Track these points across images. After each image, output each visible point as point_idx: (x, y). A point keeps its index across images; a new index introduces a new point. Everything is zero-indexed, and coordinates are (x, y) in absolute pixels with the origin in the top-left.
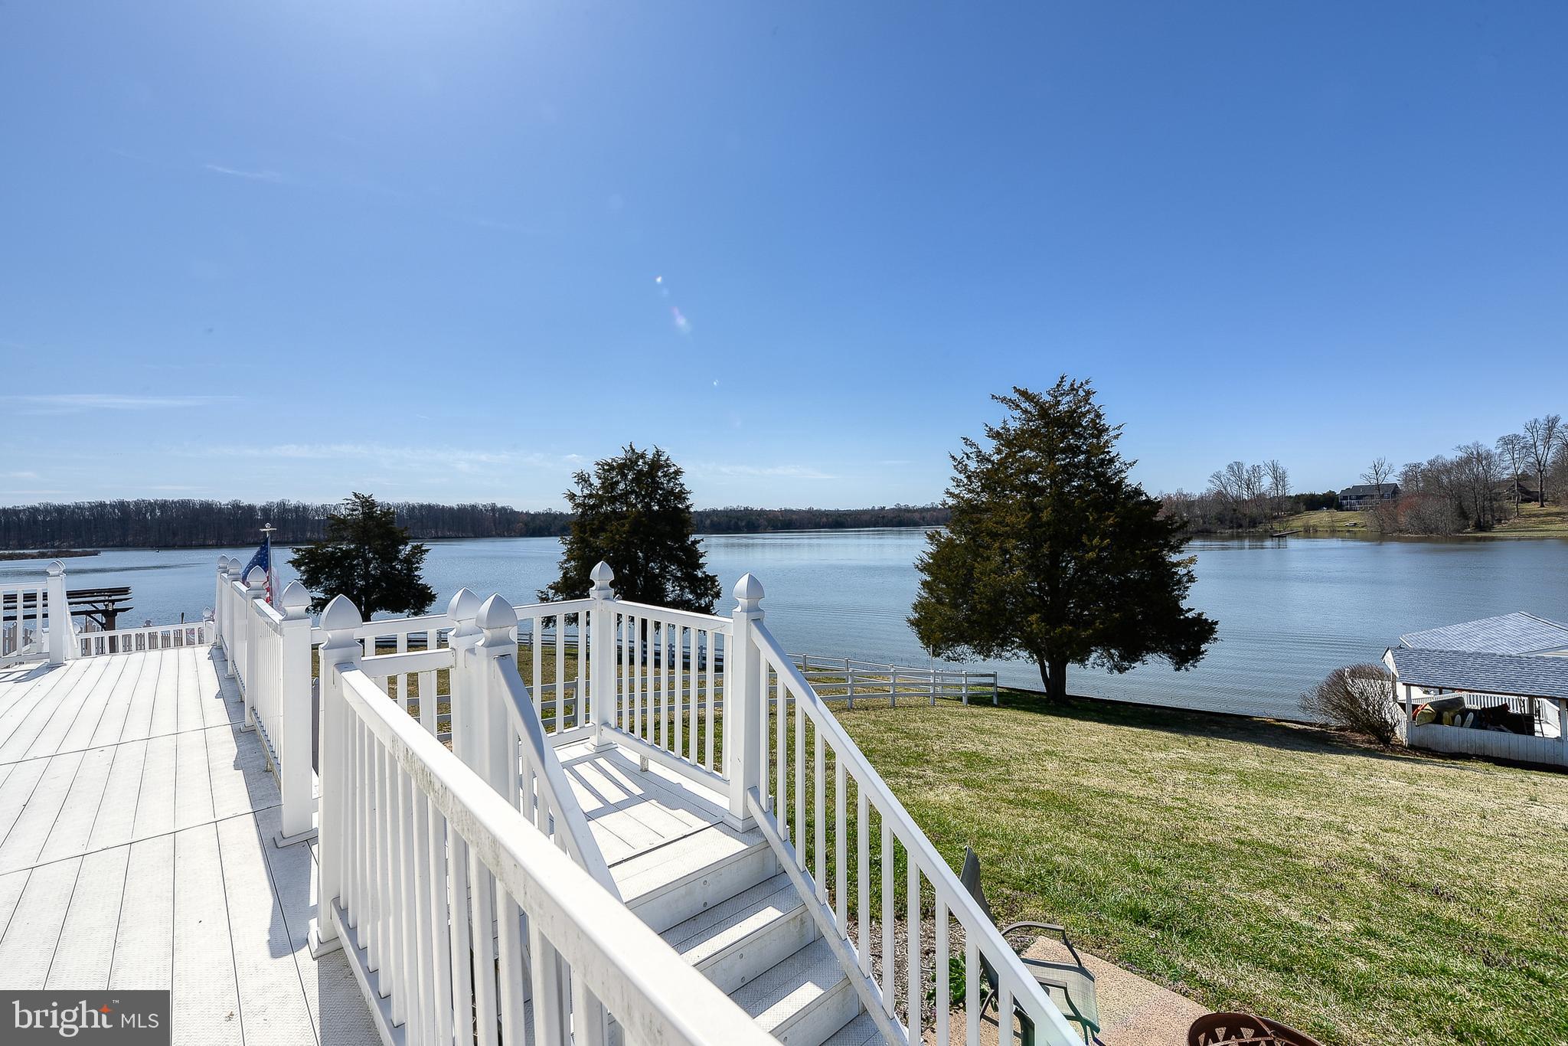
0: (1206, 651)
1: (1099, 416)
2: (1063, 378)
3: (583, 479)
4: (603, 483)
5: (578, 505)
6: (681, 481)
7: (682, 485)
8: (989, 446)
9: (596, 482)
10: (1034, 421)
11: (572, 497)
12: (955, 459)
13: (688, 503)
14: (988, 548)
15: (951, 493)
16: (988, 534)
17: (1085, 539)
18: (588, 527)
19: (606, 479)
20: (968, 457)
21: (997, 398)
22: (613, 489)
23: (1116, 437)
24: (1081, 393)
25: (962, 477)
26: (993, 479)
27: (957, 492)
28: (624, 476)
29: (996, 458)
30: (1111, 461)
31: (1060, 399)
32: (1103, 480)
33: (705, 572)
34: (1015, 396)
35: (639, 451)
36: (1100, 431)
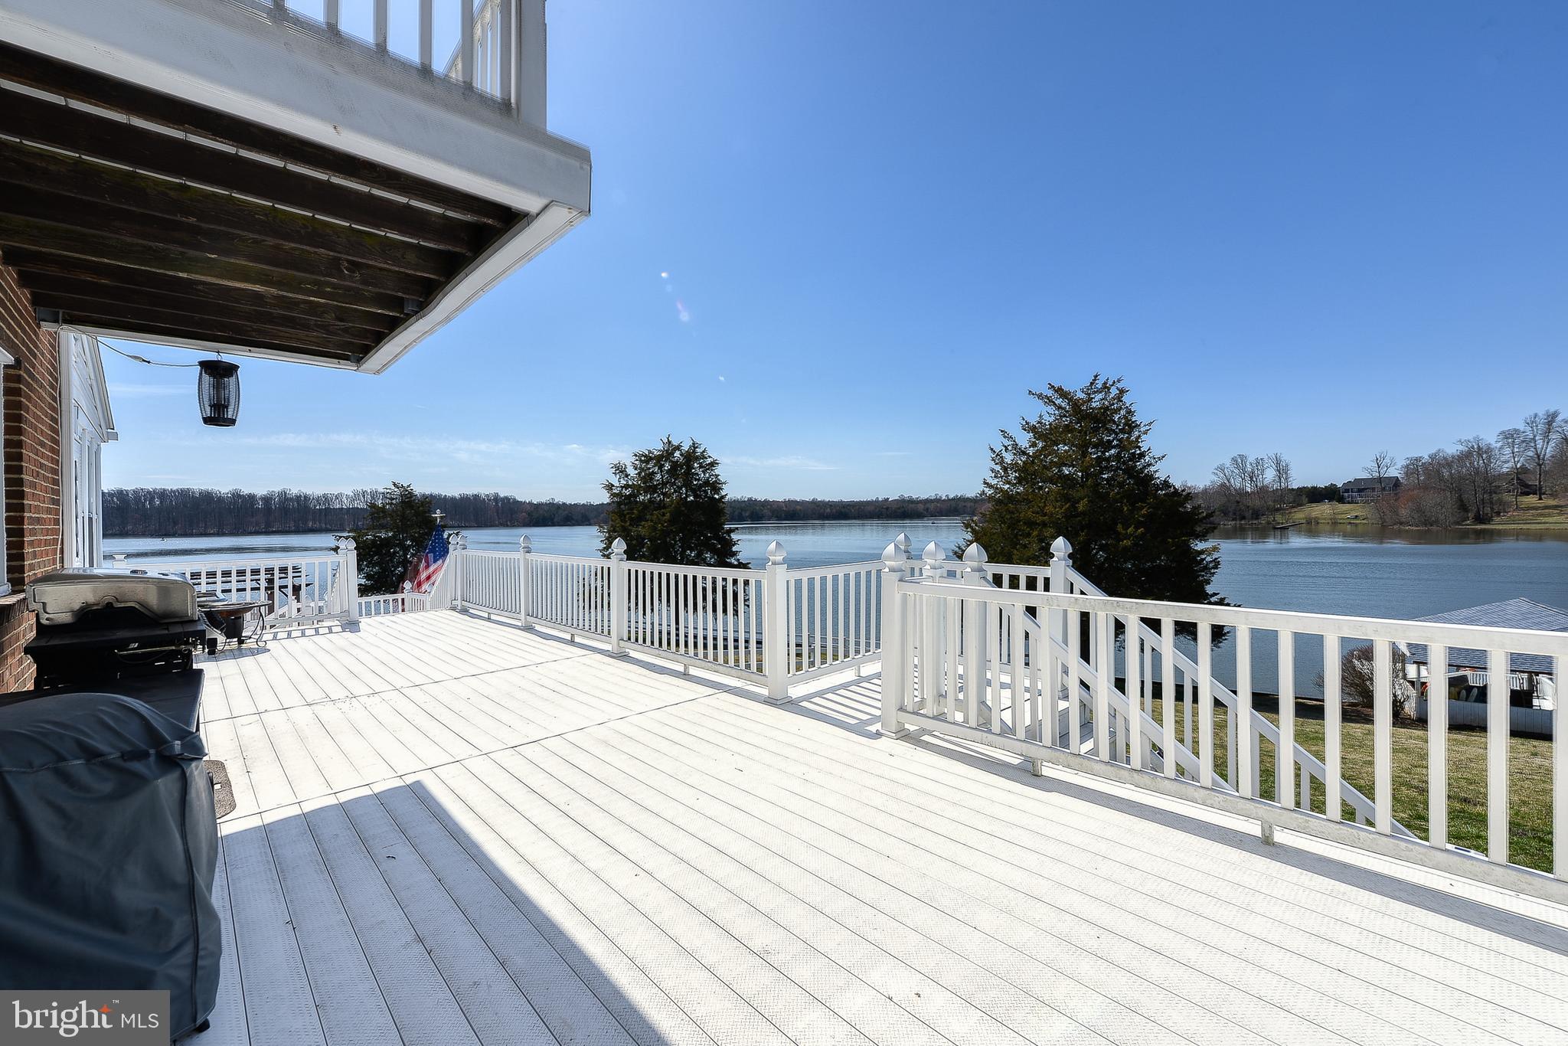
0: (1228, 632)
1: (1130, 412)
2: (1096, 376)
3: (620, 470)
4: (639, 474)
5: (614, 495)
6: (717, 472)
7: (717, 476)
8: (1024, 440)
9: (632, 472)
10: (1067, 417)
11: (610, 487)
12: (994, 452)
13: (723, 493)
14: (1029, 535)
15: (987, 484)
16: (1025, 523)
17: (1120, 528)
18: (627, 516)
19: (642, 469)
20: (1006, 449)
21: (1033, 394)
22: (651, 479)
23: (1145, 433)
24: (1114, 391)
25: (998, 468)
26: (1028, 471)
27: (994, 482)
28: (661, 467)
29: (1031, 451)
30: (1142, 455)
31: (1093, 396)
32: (1131, 472)
33: (739, 560)
34: (1050, 393)
35: (675, 443)
36: (1130, 426)
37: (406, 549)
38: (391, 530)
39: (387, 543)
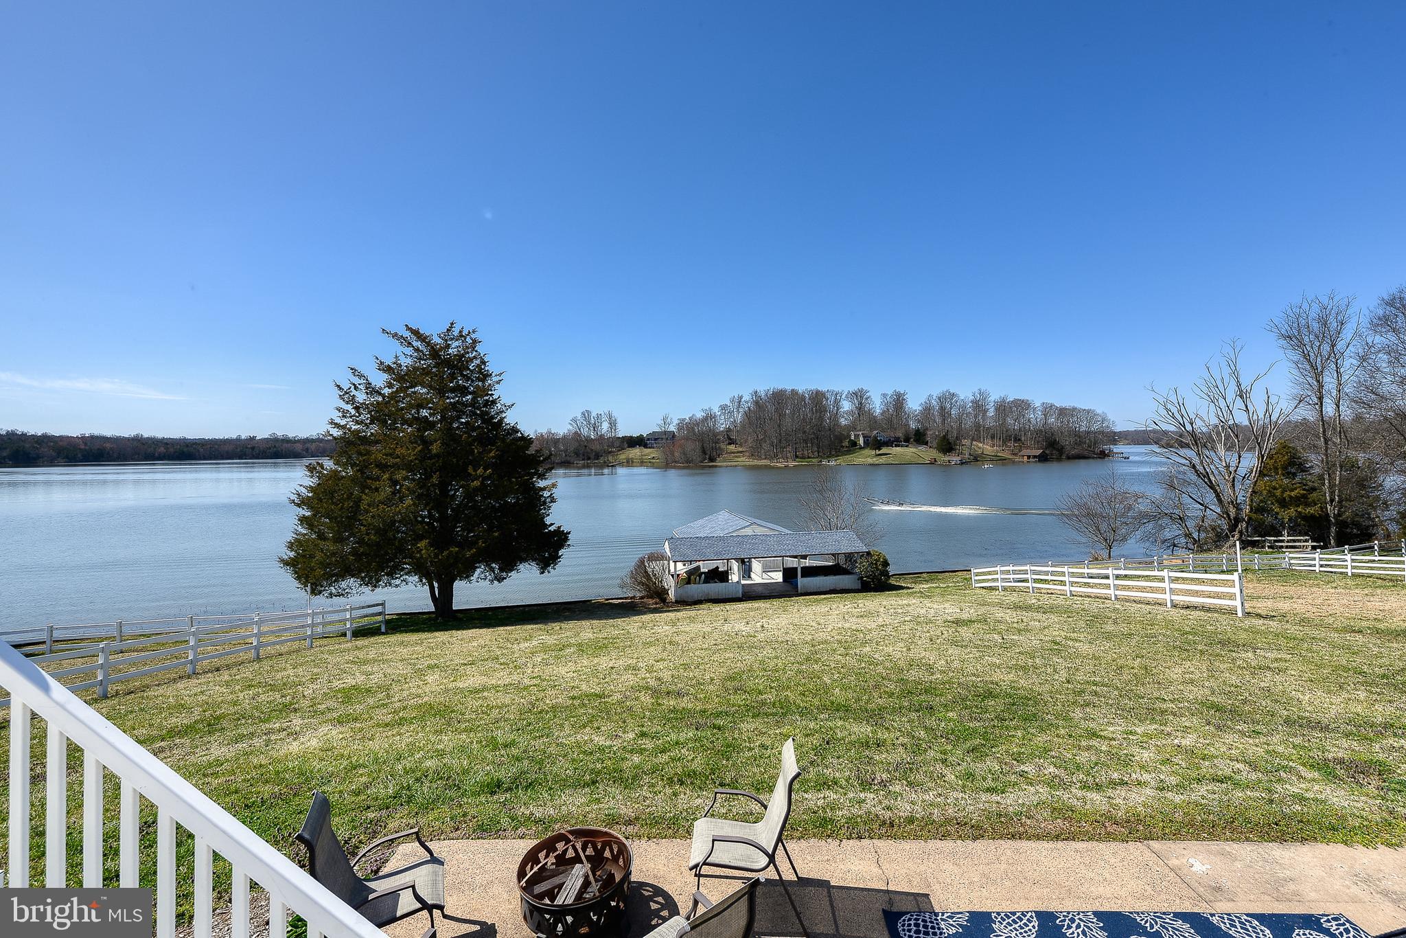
0: (562, 555)
1: (484, 363)
2: (452, 324)
8: (379, 380)
10: (425, 360)
12: (340, 388)
14: (378, 479)
15: (336, 424)
16: (377, 466)
17: (470, 470)
20: (356, 388)
21: (387, 333)
23: (499, 382)
24: (469, 340)
25: (349, 407)
26: (383, 412)
27: (343, 422)
29: (387, 391)
30: (494, 402)
31: (450, 343)
32: (487, 419)
34: (407, 334)
36: (485, 376)
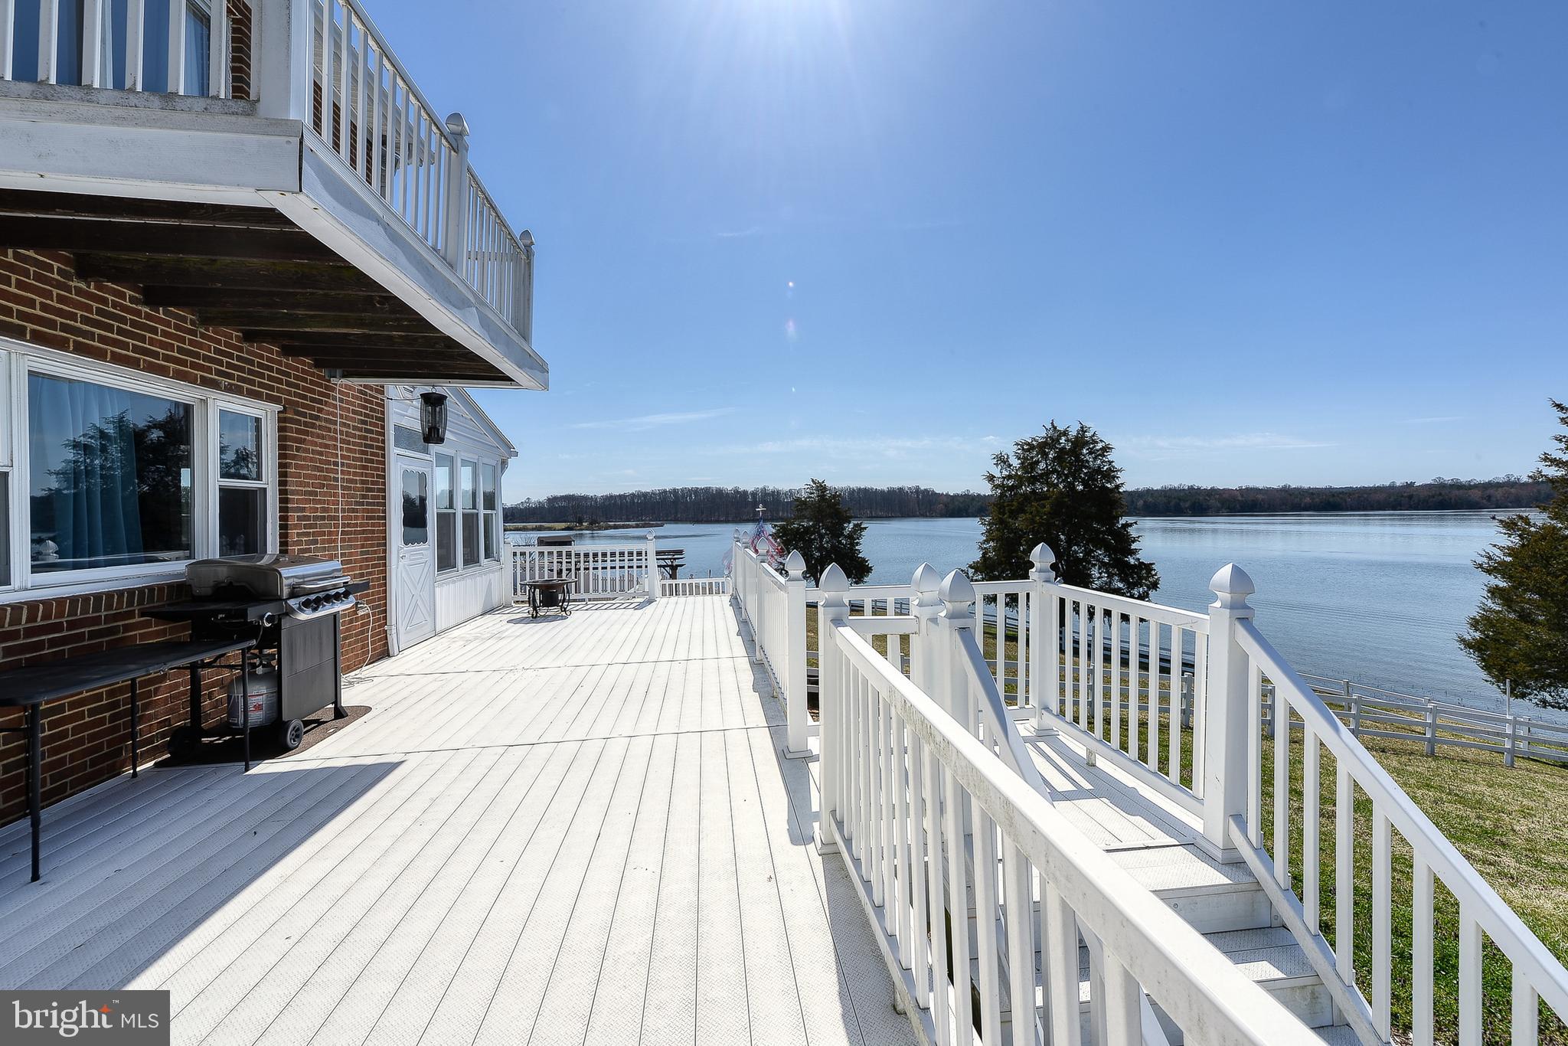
3: (1002, 460)
4: (1022, 463)
5: (997, 487)
6: (1110, 458)
7: (1110, 462)
9: (1015, 463)
11: (991, 478)
13: (1118, 482)
18: (1007, 508)
19: (1025, 459)
22: (1033, 469)
28: (1045, 455)
33: (1139, 559)
35: (1061, 428)
37: (821, 537)
38: (811, 520)
39: (807, 530)
